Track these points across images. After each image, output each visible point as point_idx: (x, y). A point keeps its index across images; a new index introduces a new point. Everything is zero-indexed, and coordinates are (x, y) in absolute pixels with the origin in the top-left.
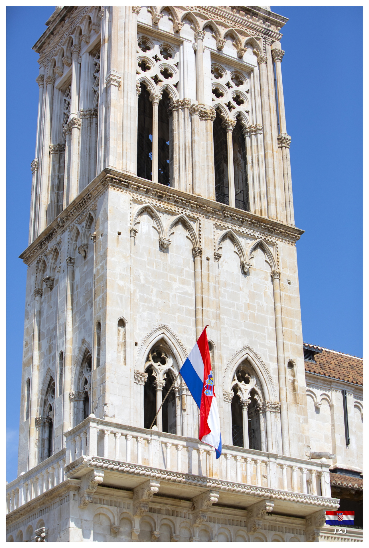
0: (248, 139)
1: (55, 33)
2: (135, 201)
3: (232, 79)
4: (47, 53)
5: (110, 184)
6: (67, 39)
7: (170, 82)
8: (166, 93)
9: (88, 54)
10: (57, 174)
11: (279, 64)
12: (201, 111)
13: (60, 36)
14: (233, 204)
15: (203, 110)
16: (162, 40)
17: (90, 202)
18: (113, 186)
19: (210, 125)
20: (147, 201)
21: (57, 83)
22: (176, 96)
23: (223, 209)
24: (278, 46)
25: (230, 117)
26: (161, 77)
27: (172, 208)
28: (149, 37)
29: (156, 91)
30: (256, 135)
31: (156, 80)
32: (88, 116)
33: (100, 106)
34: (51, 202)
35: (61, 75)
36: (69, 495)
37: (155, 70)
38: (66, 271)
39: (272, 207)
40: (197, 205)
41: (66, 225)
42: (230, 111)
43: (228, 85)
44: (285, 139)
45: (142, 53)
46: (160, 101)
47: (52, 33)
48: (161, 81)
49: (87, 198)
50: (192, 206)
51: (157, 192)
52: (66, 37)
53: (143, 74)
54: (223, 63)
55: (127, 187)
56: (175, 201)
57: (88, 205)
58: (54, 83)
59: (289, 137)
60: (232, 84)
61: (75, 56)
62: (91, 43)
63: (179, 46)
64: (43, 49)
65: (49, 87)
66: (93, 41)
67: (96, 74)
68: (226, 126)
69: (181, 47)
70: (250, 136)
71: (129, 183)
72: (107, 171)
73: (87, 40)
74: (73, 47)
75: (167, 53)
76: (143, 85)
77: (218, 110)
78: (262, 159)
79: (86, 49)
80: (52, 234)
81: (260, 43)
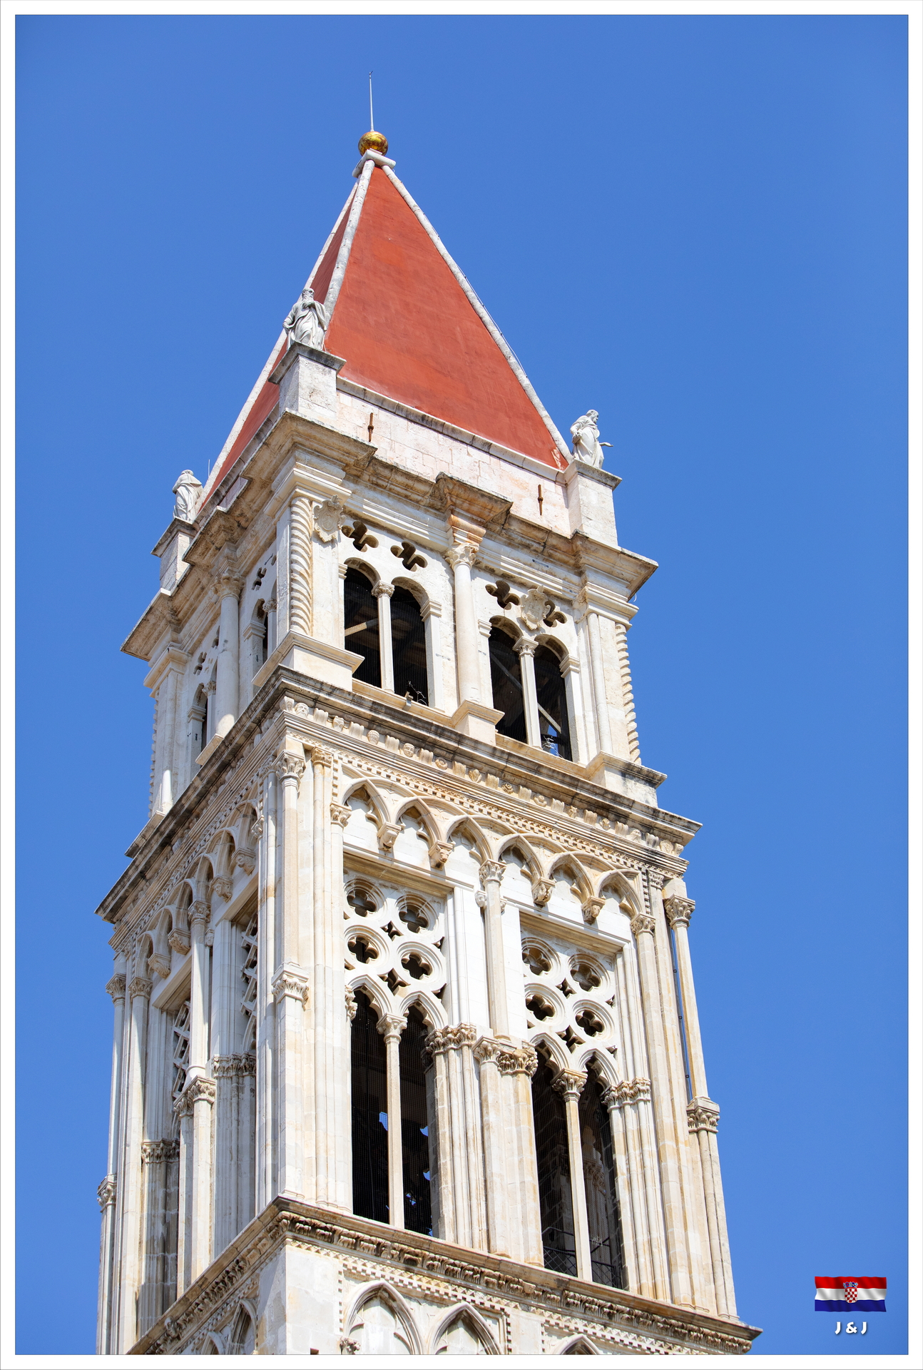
0: (616, 1116)
1: (148, 876)
2: (350, 1274)
3: (573, 973)
4: (131, 923)
5: (289, 1234)
6: (178, 889)
7: (427, 986)
8: (416, 1014)
9: (228, 924)
10: (161, 1211)
11: (682, 932)
12: (503, 1054)
13: (162, 882)
14: (585, 1272)
15: (506, 1050)
16: (403, 885)
17: (242, 1280)
18: (295, 1239)
19: (525, 1084)
20: (379, 1274)
21: (156, 994)
22: (440, 1020)
23: (563, 1287)
24: (678, 888)
25: (572, 1064)
26: (403, 974)
27: (440, 1287)
28: (372, 880)
29: (393, 1009)
30: (635, 1105)
31: (393, 982)
32: (232, 1073)
33: (260, 1047)
34: (149, 1279)
35: (167, 976)
37: (389, 957)
39: (681, 1276)
40: (499, 1278)
42: (571, 1051)
43: (564, 988)
44: (705, 1110)
45: (356, 919)
46: (404, 1033)
47: (142, 875)
48: (403, 984)
49: (234, 1269)
50: (487, 1283)
51: (401, 1250)
52: (175, 884)
53: (360, 969)
54: (550, 936)
55: (330, 1240)
56: (447, 1272)
57: (236, 1285)
58: (149, 993)
59: (715, 1107)
60: (574, 984)
61: (197, 928)
62: (234, 898)
63: (444, 899)
64: (121, 912)
65: (139, 1003)
66: (239, 892)
67: (249, 972)
68: (563, 1088)
69: (450, 901)
70: (621, 1109)
71: (334, 1232)
72: (280, 1203)
73: (226, 890)
74: (192, 908)
75: (415, 917)
76: (362, 996)
77: (543, 1049)
78: (651, 1162)
79: (222, 911)
81: (637, 885)
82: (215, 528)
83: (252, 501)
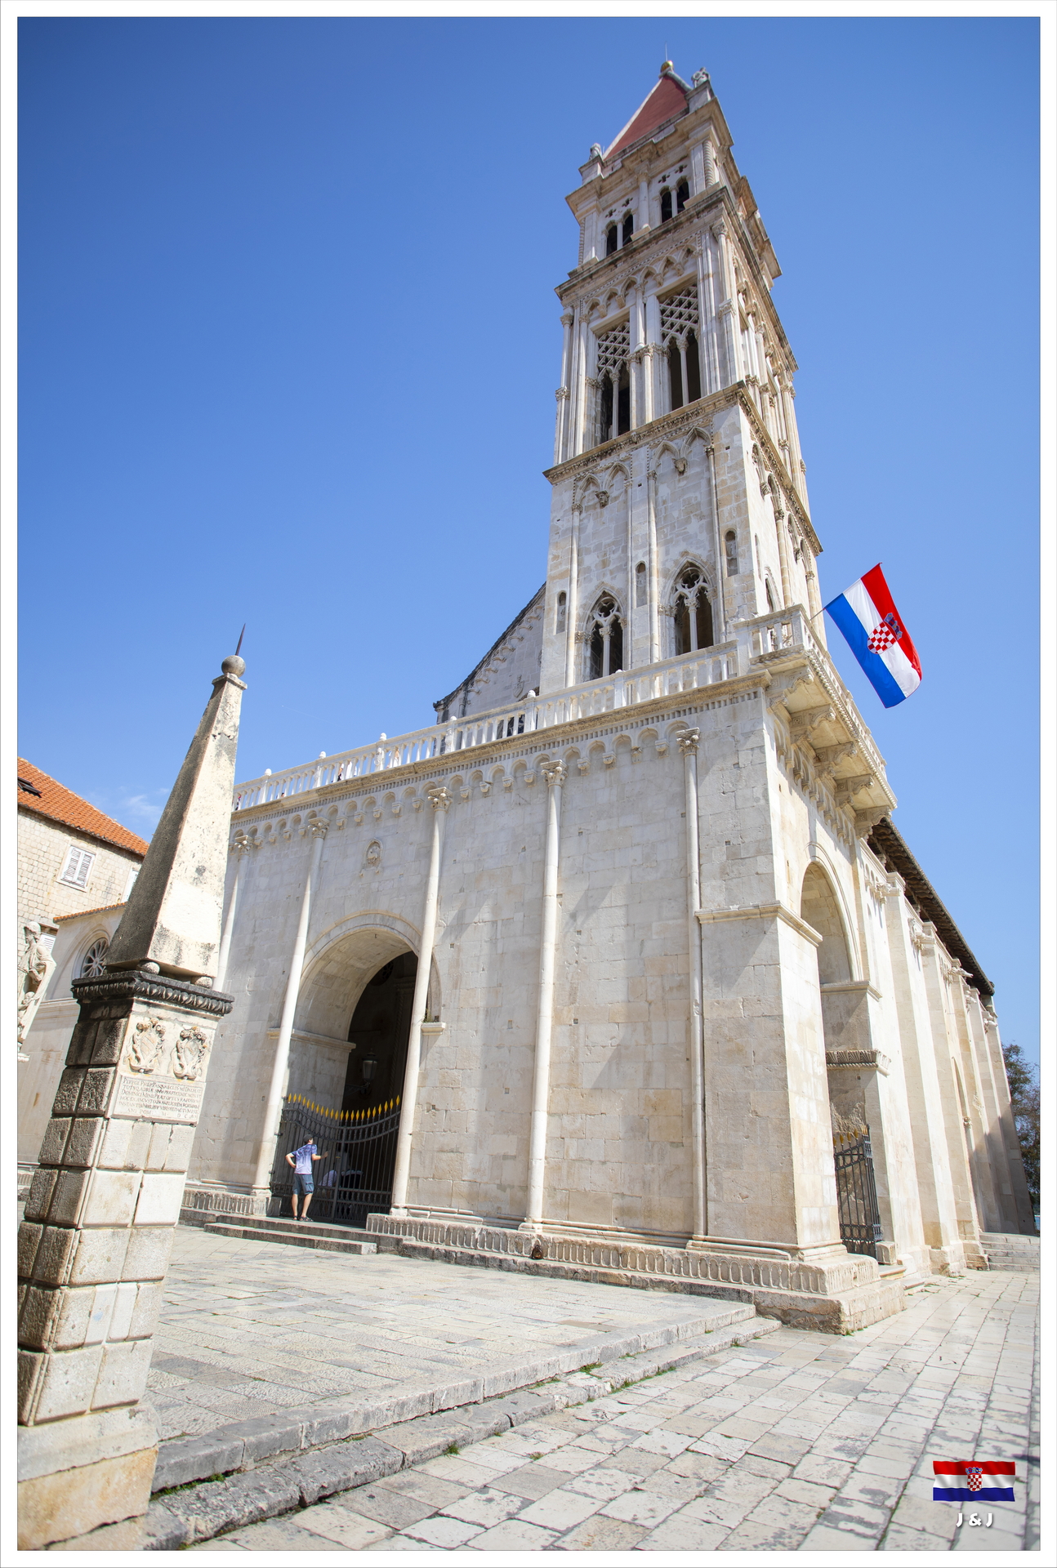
4: (580, 295)
6: (624, 279)
9: (655, 298)
13: (606, 279)
17: (696, 419)
18: (741, 404)
20: (756, 440)
21: (593, 325)
23: (791, 489)
27: (767, 461)
32: (660, 353)
33: (706, 333)
34: (588, 429)
35: (604, 316)
36: (755, 693)
38: (644, 485)
41: (641, 442)
47: (591, 276)
49: (693, 413)
50: (776, 471)
51: (762, 436)
52: (621, 278)
55: (747, 414)
57: (685, 423)
61: (639, 294)
64: (569, 292)
65: (585, 324)
66: (669, 284)
67: (666, 319)
71: (750, 411)
73: (661, 281)
74: (638, 286)
79: (653, 291)
80: (612, 450)
82: (646, 149)
83: (671, 143)
